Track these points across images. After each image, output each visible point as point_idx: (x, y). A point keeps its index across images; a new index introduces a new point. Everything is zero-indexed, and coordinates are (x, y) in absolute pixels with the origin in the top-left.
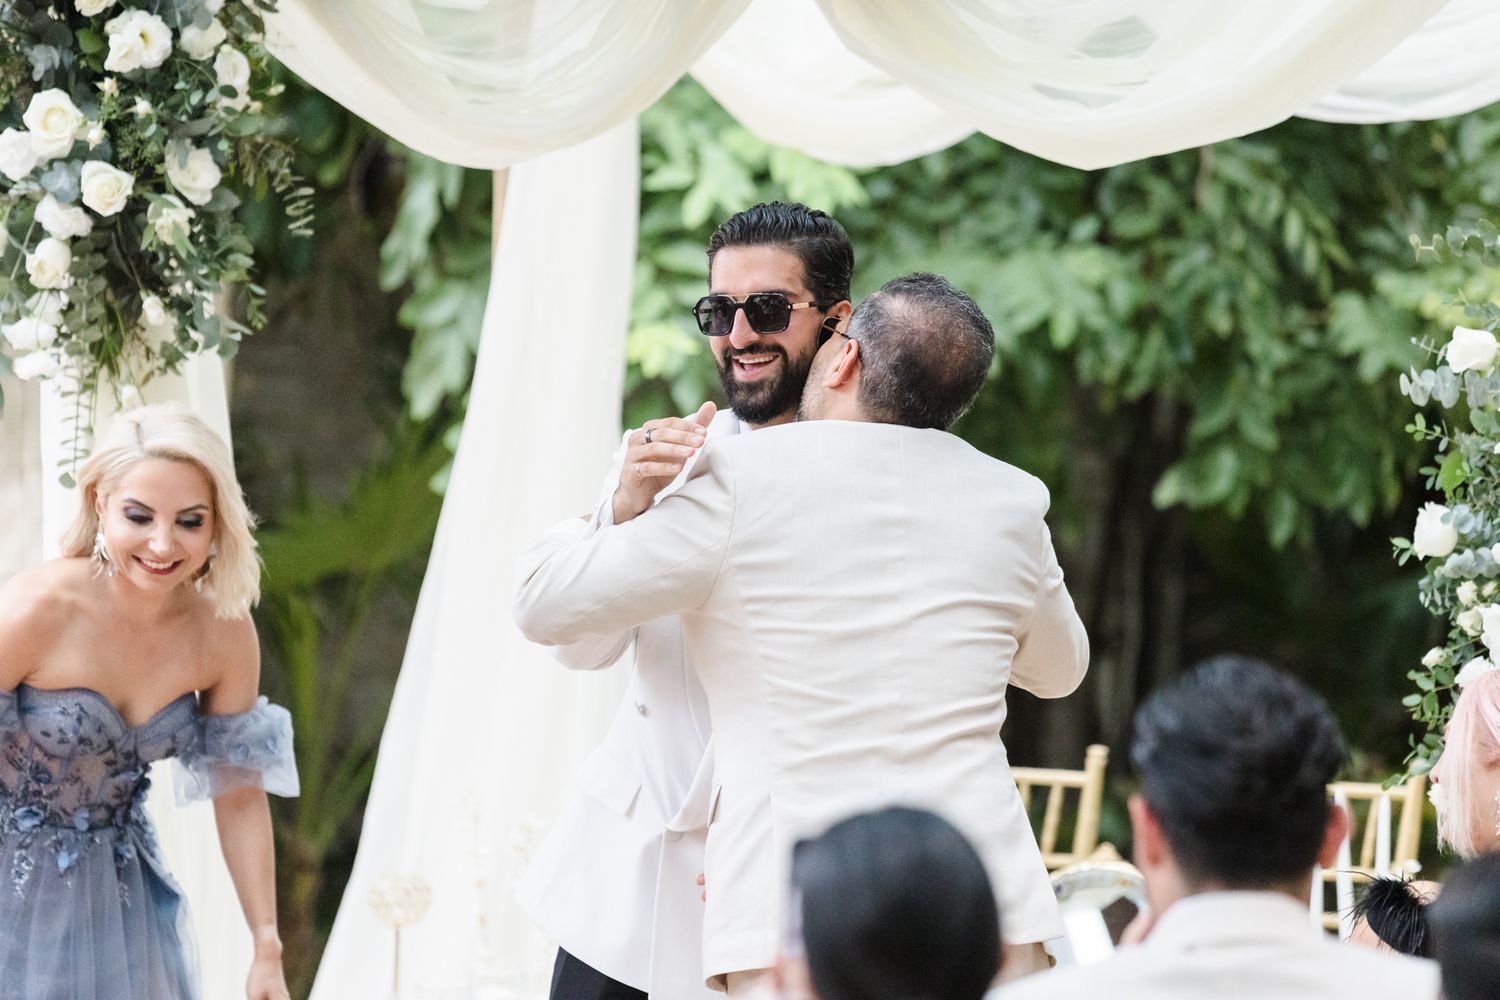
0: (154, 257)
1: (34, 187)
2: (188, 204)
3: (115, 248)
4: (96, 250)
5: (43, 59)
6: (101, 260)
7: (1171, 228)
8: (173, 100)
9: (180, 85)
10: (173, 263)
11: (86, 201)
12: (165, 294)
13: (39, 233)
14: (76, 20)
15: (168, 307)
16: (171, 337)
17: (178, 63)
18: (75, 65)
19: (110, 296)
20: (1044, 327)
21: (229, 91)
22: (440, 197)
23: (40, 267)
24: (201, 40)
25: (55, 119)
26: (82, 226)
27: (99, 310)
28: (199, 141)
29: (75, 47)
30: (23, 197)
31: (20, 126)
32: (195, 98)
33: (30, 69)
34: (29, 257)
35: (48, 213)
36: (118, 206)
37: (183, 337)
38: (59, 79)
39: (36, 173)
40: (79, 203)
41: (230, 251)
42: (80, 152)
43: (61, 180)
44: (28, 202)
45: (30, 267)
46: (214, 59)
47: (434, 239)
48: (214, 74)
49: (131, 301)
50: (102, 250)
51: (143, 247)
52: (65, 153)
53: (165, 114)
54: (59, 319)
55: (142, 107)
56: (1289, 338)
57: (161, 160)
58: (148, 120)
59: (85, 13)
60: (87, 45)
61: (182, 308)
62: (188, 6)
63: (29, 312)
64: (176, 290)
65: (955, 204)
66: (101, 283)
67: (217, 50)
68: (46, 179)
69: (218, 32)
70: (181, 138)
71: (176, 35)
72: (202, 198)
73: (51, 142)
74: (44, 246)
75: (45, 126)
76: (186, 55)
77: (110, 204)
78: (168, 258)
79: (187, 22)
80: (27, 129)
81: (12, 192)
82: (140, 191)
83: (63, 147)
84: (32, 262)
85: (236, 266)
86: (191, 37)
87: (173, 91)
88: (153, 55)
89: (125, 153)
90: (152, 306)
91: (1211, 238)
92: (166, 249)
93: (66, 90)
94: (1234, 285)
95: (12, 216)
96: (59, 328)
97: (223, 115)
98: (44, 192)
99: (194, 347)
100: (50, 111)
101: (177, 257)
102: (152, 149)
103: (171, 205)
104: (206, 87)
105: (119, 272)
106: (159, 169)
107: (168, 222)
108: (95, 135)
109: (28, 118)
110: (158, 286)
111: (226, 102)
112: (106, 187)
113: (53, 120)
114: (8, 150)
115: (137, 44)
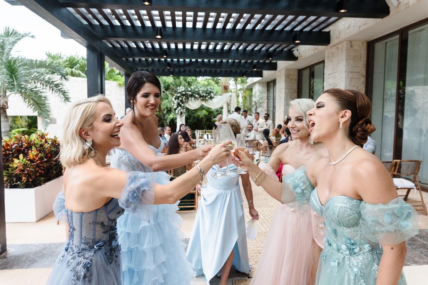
112: (182, 110)
113: (180, 108)
114: (178, 109)
115: (183, 105)
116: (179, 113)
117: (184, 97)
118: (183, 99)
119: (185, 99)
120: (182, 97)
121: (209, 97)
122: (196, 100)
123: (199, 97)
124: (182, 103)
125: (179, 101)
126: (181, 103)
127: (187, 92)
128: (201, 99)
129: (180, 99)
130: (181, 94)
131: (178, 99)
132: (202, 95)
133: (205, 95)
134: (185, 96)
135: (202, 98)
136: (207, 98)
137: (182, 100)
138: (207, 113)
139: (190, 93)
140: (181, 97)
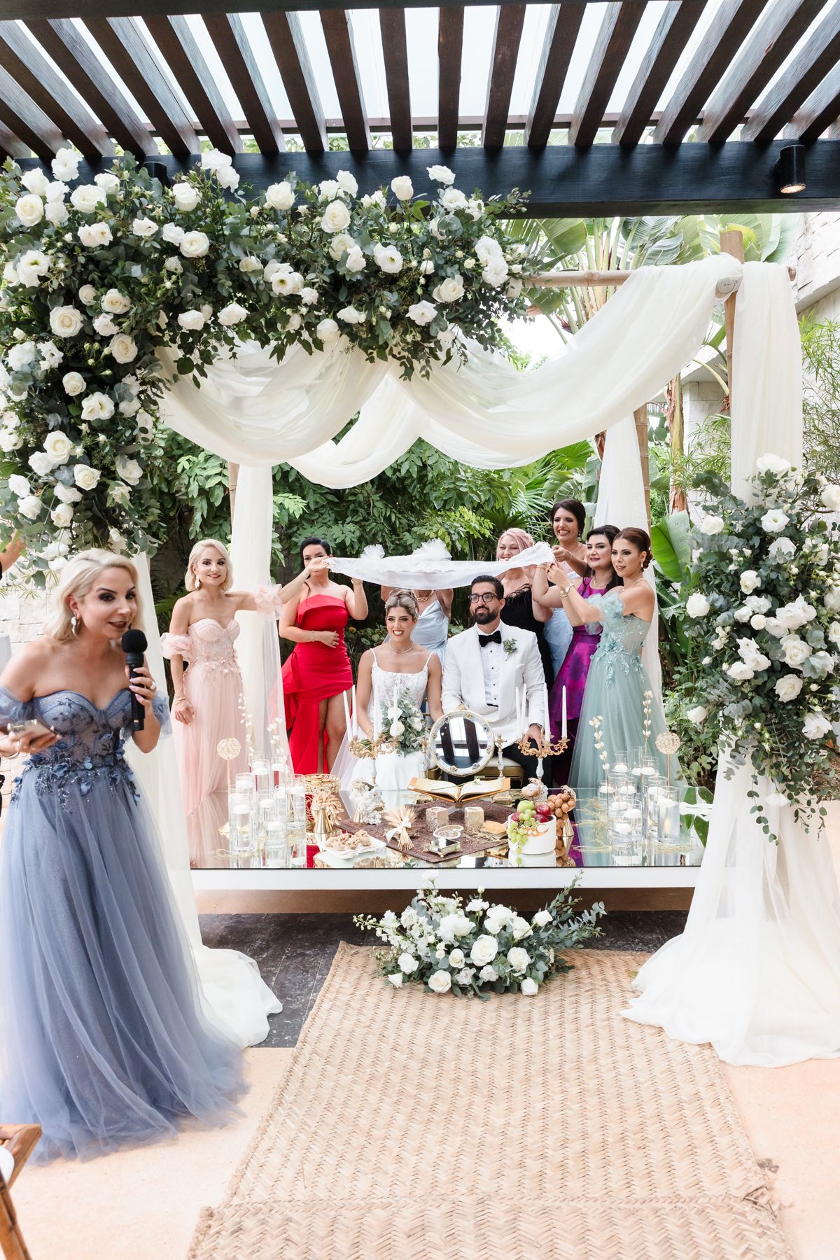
0: (114, 511)
1: (52, 478)
2: (127, 484)
3: (95, 508)
4: (86, 510)
5: (53, 420)
6: (89, 514)
7: (365, 519)
8: (117, 435)
9: (120, 428)
10: (123, 513)
11: (77, 483)
12: (120, 528)
13: (58, 502)
14: (68, 400)
15: (122, 533)
16: (125, 547)
17: (117, 417)
18: (70, 422)
19: (95, 531)
20: (343, 542)
21: (144, 430)
22: (202, 516)
23: (58, 516)
24: (129, 408)
25: (59, 445)
26: (77, 497)
27: (90, 537)
28: (131, 457)
29: (69, 415)
30: (45, 484)
31: (43, 450)
32: (128, 434)
33: (47, 425)
34: (52, 513)
35: (60, 491)
36: (94, 486)
37: (130, 547)
38: (62, 428)
39: (52, 472)
40: (74, 485)
41: (149, 507)
42: (72, 461)
43: (64, 474)
44: (49, 486)
45: (53, 517)
46: (135, 417)
47: (201, 527)
48: (136, 423)
49: (104, 532)
50: (90, 509)
51: (108, 505)
52: (66, 461)
53: (114, 442)
54: (70, 543)
55: (102, 438)
56: (393, 542)
57: (113, 463)
58: (105, 445)
59: (72, 394)
60: (73, 412)
61: (128, 534)
62: (121, 391)
63: (55, 539)
64: (125, 526)
65: (317, 515)
66: (90, 524)
67: (137, 412)
68: (56, 474)
69: (136, 404)
70: (122, 455)
71: (116, 405)
72: (135, 482)
73: (58, 456)
74: (60, 508)
75: (55, 450)
76: (123, 414)
77: (89, 485)
78: (120, 512)
79: (122, 399)
80: (45, 451)
81: (40, 481)
82: (104, 479)
83: (64, 459)
84: (54, 515)
85: (153, 514)
86: (123, 406)
87: (117, 431)
88: (106, 414)
89: (96, 462)
90: (114, 533)
91: (375, 520)
92: (120, 506)
93: (65, 431)
94: (382, 531)
95: (43, 495)
96: (70, 546)
97: (142, 443)
98: (57, 481)
99: (136, 551)
100: (57, 441)
101: (125, 511)
102: (108, 459)
103: (121, 486)
104: (133, 429)
105: (99, 518)
106: (112, 468)
107: (119, 493)
108: (79, 451)
109: (46, 445)
110: (117, 524)
111: (143, 435)
112: (87, 477)
113: (58, 446)
114: (37, 462)
115: (97, 407)
116: (62, 514)
117: (114, 300)
118: (102, 325)
119: (117, 319)
120: (86, 294)
121: (451, 290)
122: (294, 349)
123: (310, 295)
124: (96, 383)
125: (52, 356)
126: (73, 382)
127: (142, 227)
128: (344, 327)
129: (64, 321)
130: (69, 251)
131: (39, 327)
132: (355, 263)
133: (389, 259)
134: (128, 285)
135: (351, 314)
136: (422, 312)
137: (88, 334)
138: (489, 524)
139: (195, 244)
140: (70, 297)
